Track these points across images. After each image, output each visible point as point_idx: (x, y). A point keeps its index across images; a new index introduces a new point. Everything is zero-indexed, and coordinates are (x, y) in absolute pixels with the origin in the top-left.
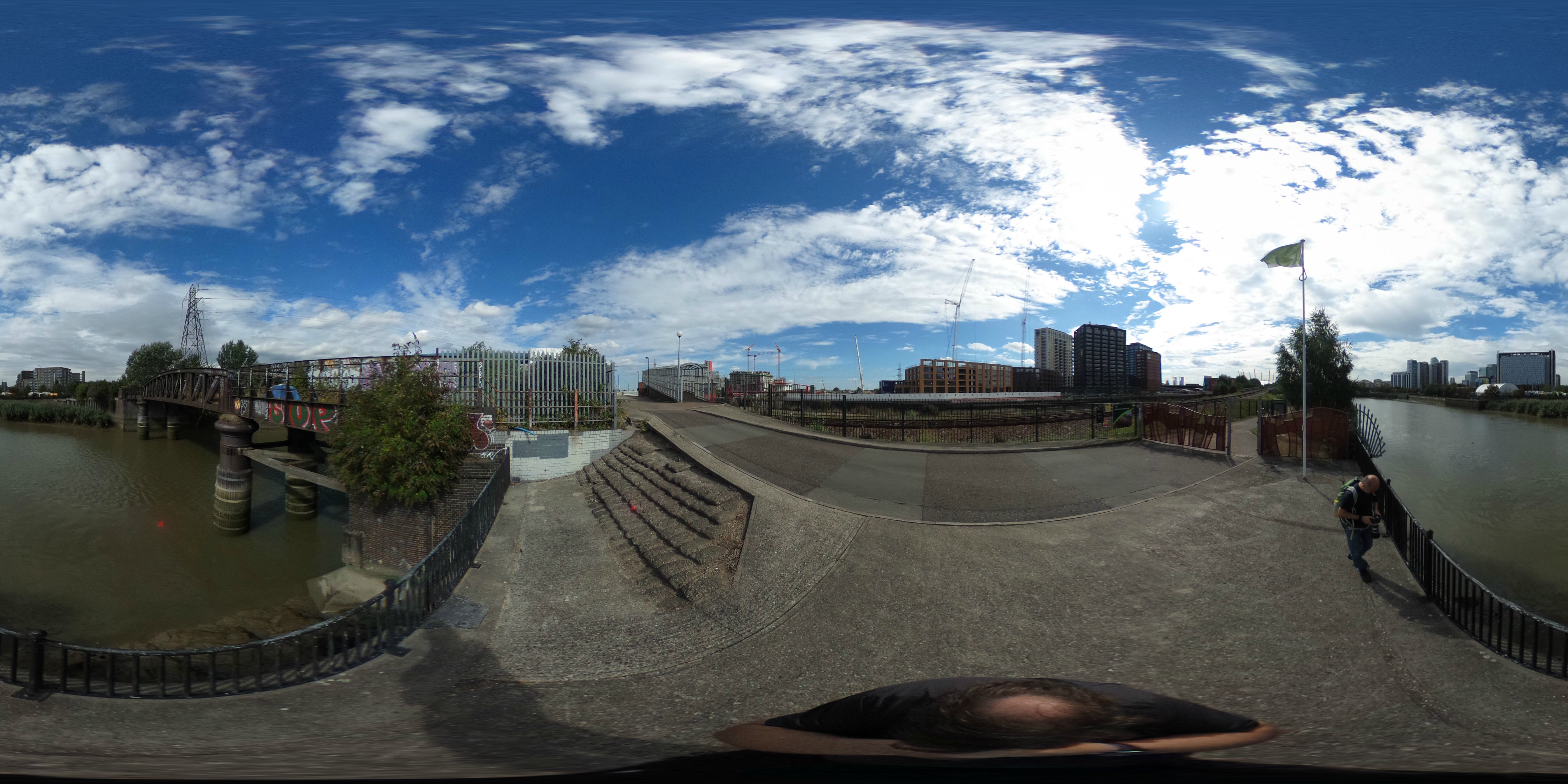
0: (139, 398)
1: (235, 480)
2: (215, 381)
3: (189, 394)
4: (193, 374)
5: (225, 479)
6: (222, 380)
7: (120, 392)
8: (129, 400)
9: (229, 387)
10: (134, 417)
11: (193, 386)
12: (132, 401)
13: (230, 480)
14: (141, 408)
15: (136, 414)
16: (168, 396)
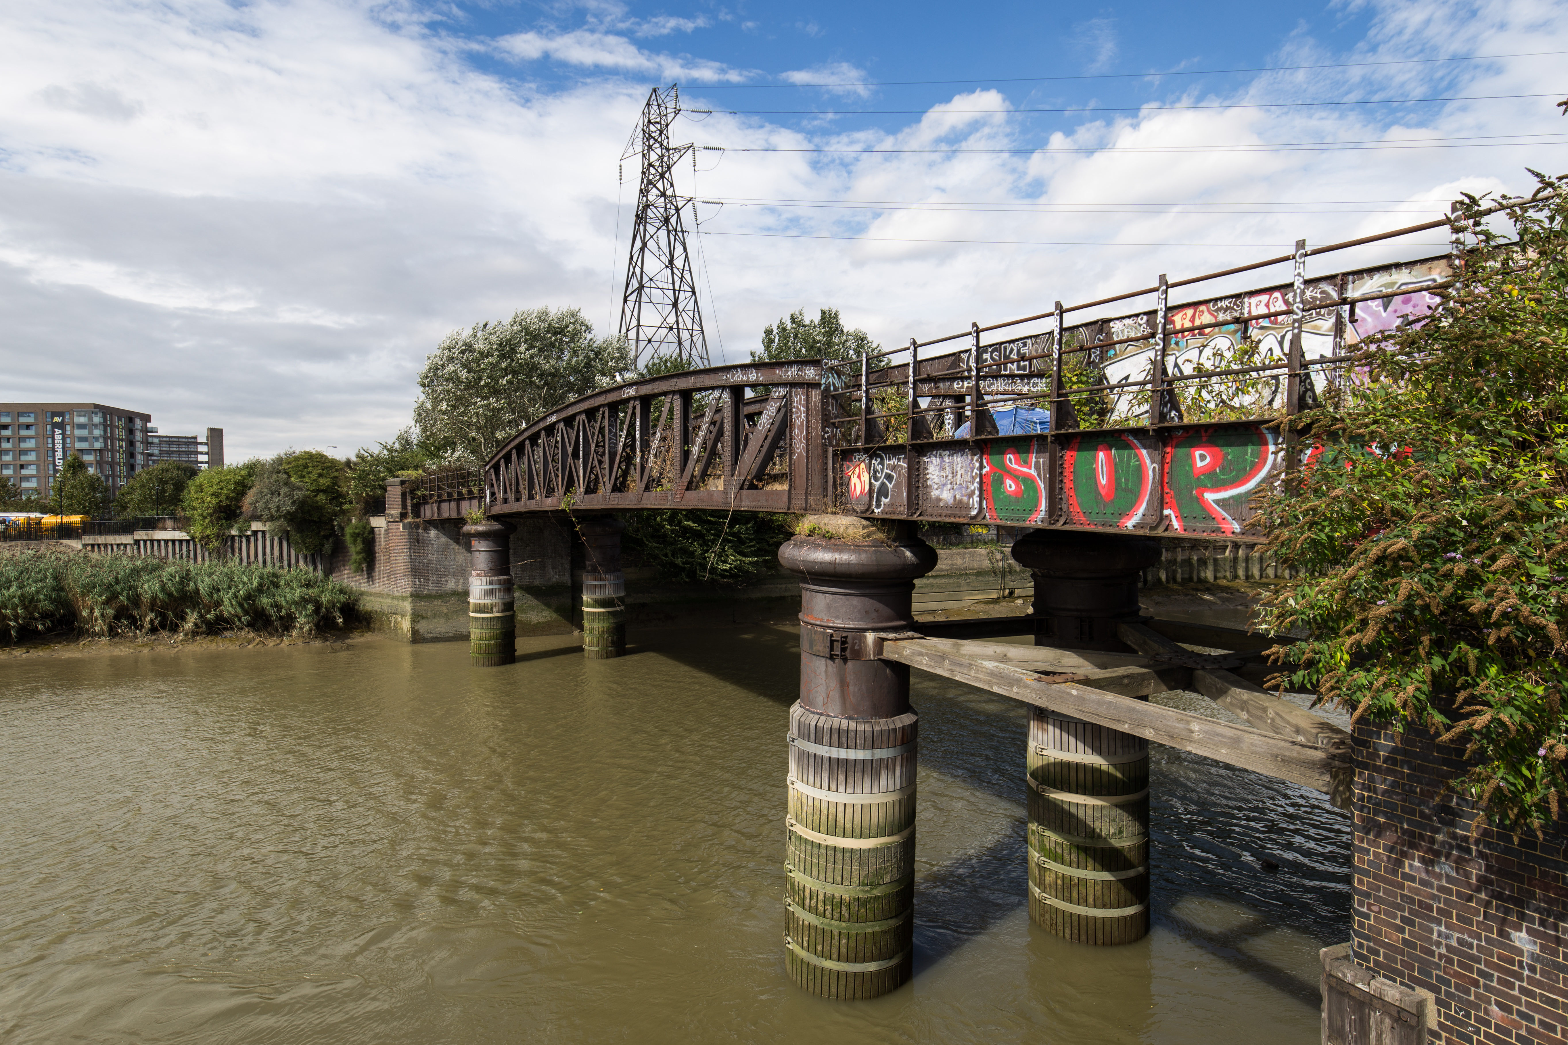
0: (472, 510)
1: (860, 755)
2: (771, 410)
3: (671, 471)
4: (686, 395)
5: (824, 751)
6: (798, 399)
7: (394, 495)
8: (430, 523)
9: (826, 421)
10: (451, 584)
11: (686, 439)
12: (441, 524)
13: (843, 754)
14: (481, 546)
15: (463, 573)
16: (591, 490)
